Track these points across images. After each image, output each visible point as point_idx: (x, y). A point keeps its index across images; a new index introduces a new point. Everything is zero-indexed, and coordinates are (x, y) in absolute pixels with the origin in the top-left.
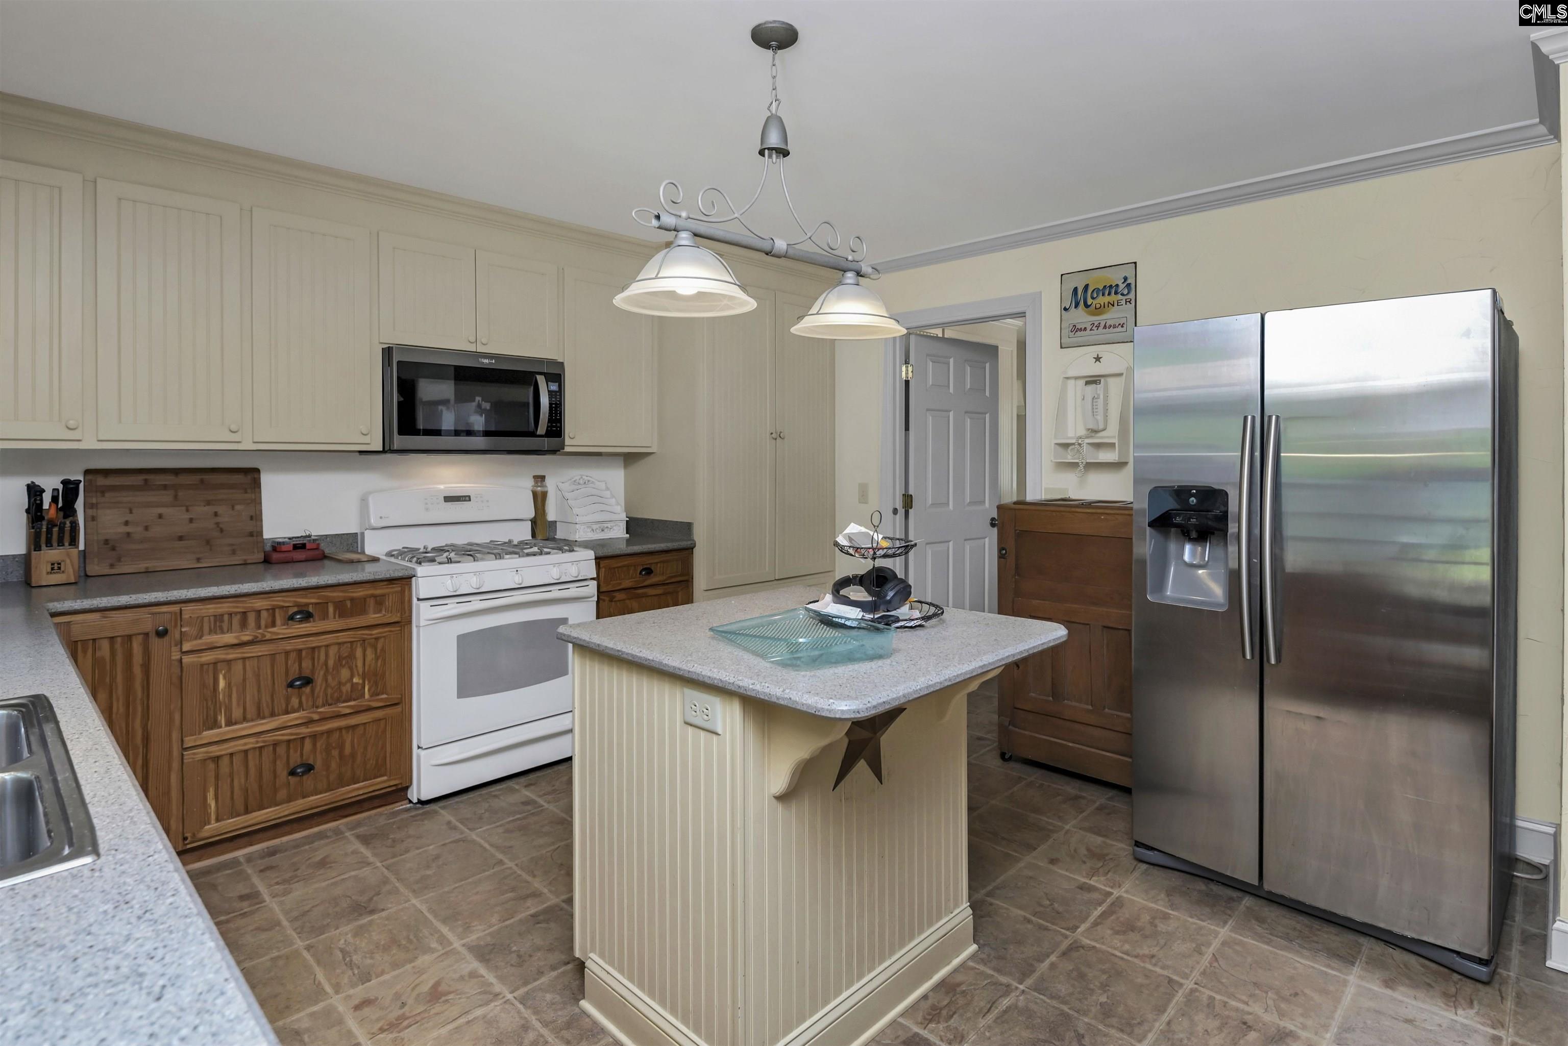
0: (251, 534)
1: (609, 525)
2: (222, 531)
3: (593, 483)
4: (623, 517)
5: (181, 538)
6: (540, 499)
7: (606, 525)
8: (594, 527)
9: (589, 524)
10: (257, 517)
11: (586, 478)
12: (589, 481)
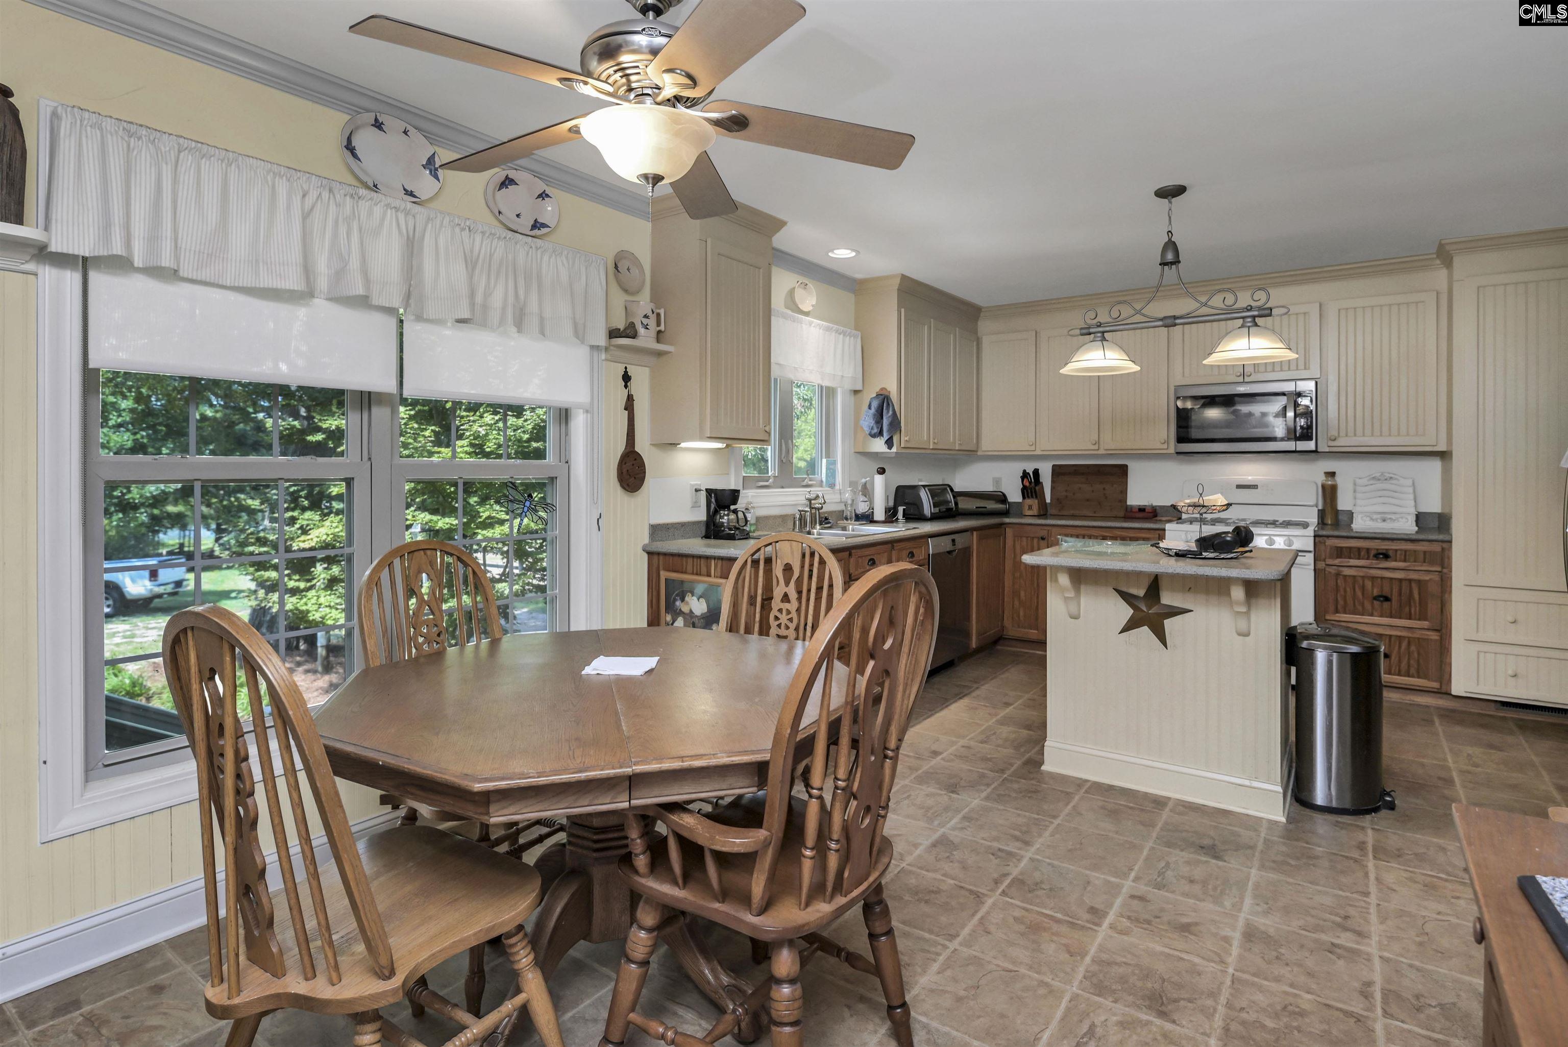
0: (1120, 501)
1: (1393, 517)
2: (1106, 498)
3: (1396, 479)
4: (1413, 511)
5: (1088, 500)
6: (1330, 493)
7: (1389, 516)
8: (1375, 517)
9: (1370, 516)
10: (1124, 492)
11: (1388, 475)
12: (1391, 478)
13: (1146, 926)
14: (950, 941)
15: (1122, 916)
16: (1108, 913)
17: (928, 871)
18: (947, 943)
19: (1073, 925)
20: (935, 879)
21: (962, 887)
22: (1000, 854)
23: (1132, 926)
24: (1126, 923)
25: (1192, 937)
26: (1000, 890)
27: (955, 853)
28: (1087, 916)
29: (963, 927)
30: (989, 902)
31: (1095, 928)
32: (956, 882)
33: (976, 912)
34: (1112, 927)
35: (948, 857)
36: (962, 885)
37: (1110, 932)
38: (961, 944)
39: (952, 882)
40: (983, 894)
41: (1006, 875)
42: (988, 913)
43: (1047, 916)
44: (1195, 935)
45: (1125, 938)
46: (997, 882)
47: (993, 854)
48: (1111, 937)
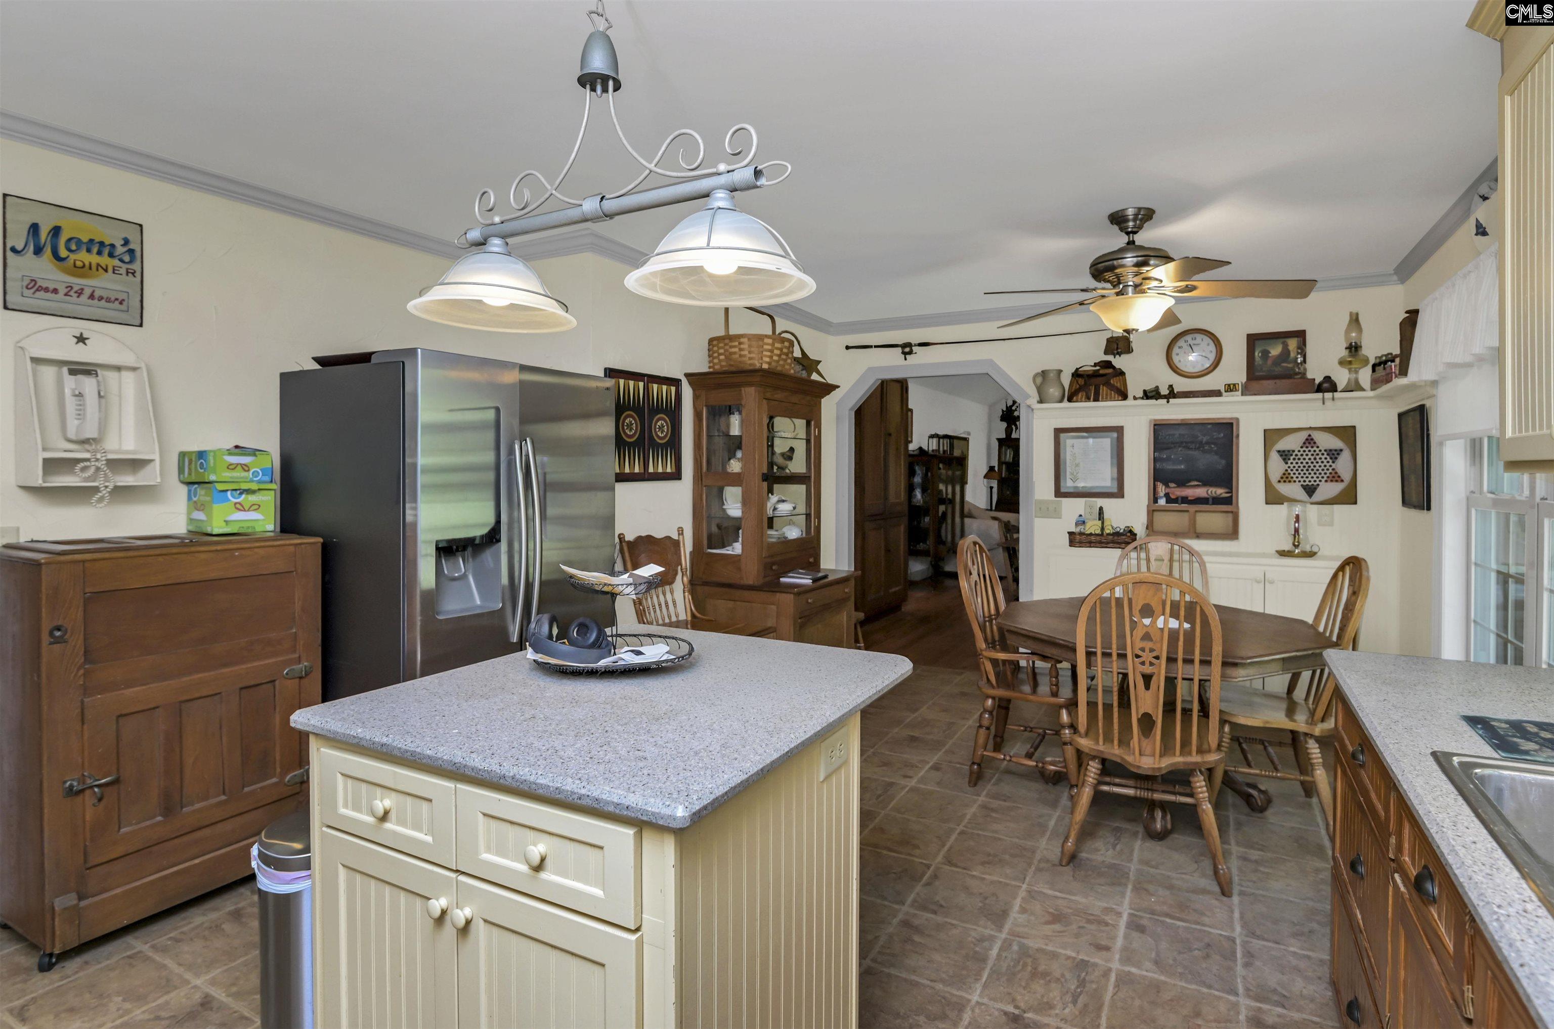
13: (1092, 917)
14: (963, 830)
15: (1113, 926)
16: (1126, 928)
17: (1000, 882)
18: (965, 829)
19: (1153, 912)
20: (990, 875)
21: (964, 869)
22: (935, 907)
23: (1104, 917)
24: (1108, 919)
25: (1051, 910)
26: (932, 868)
27: (980, 905)
28: (1144, 922)
29: (956, 839)
30: (940, 858)
31: (1132, 912)
32: (969, 872)
33: (949, 850)
34: (1119, 914)
35: (986, 898)
36: (965, 871)
37: (1120, 909)
38: (956, 829)
39: (974, 873)
40: (945, 864)
41: (928, 884)
42: (939, 850)
43: (895, 851)
44: (1049, 913)
45: (1105, 905)
46: (935, 877)
47: (941, 906)
48: (1117, 905)
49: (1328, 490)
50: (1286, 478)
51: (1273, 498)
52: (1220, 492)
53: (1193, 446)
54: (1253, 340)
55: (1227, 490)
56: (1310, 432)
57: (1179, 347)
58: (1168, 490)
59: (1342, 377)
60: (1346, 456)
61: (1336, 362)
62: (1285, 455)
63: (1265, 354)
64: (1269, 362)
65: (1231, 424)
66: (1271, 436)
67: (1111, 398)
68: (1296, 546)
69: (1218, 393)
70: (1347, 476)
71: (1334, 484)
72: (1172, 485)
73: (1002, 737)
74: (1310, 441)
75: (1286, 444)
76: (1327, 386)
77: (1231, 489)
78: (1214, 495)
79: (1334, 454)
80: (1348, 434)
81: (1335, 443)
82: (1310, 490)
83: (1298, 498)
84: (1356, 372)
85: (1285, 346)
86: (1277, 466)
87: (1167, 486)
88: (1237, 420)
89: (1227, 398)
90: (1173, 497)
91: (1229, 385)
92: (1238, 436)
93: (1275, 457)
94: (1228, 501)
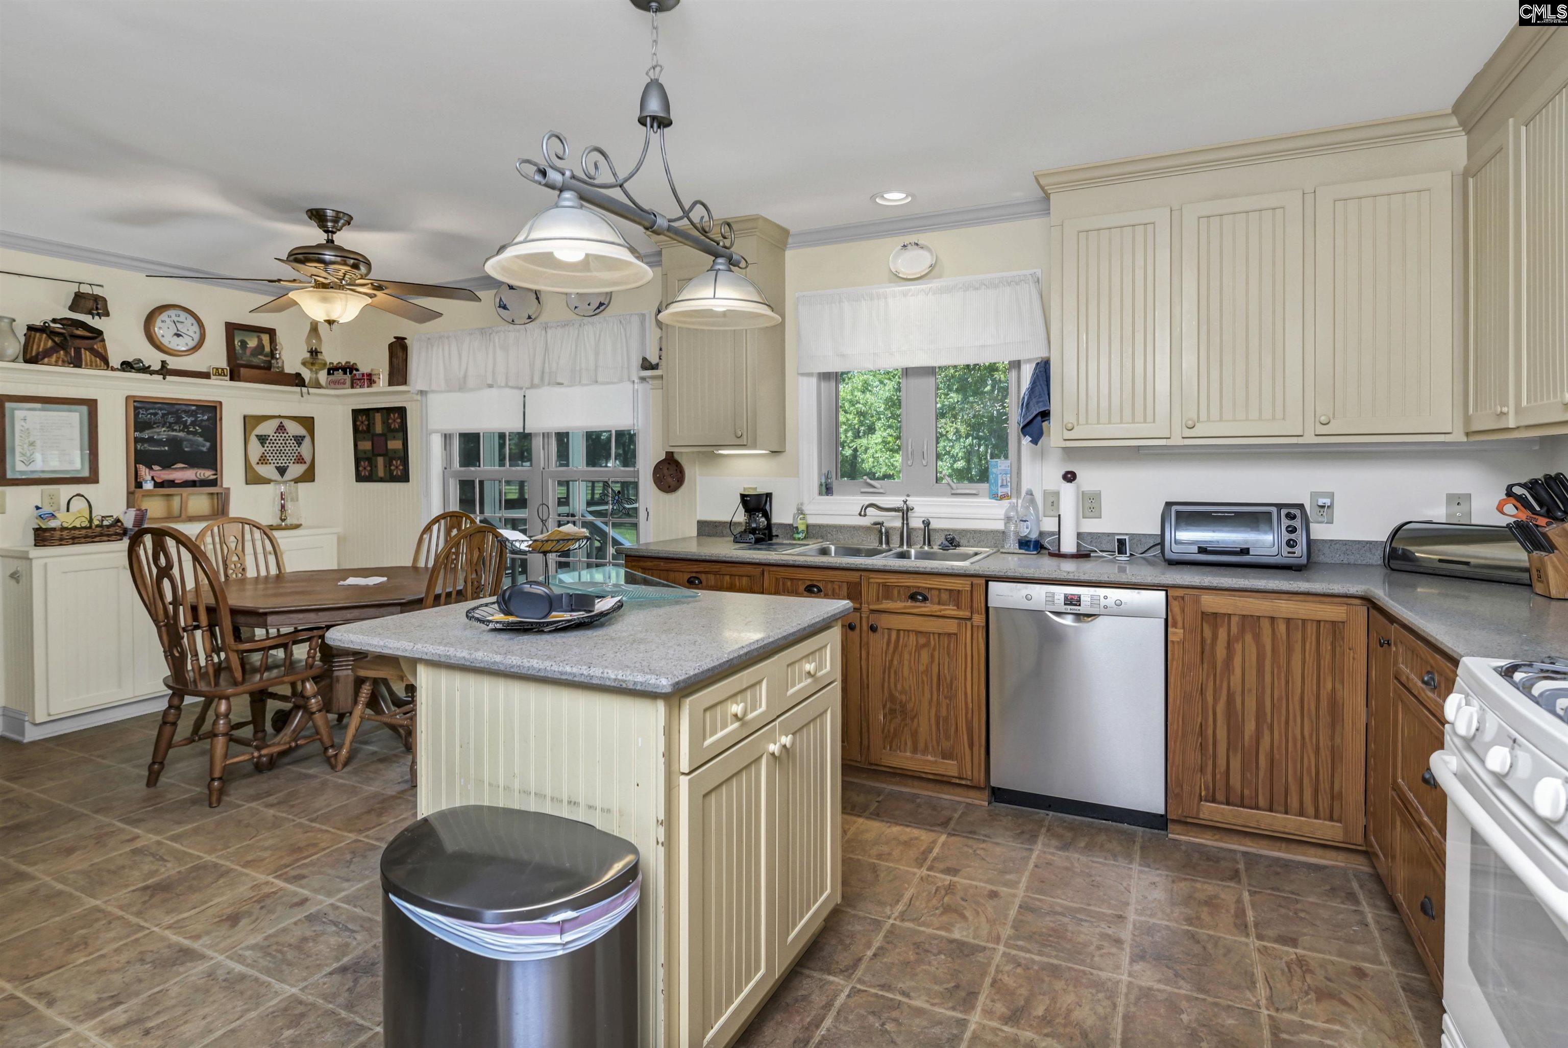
49: (295, 470)
50: (263, 460)
51: (253, 478)
52: (207, 474)
53: (176, 427)
54: (232, 329)
55: (213, 472)
56: (282, 420)
57: (162, 321)
58: (153, 473)
59: (307, 374)
60: (307, 442)
61: (300, 361)
62: (262, 439)
63: (244, 344)
64: (248, 352)
65: (215, 408)
66: (250, 422)
67: (96, 366)
68: (283, 520)
69: (206, 375)
70: (307, 457)
71: (300, 465)
72: (156, 467)
73: (162, 763)
74: (281, 428)
75: (261, 430)
76: (297, 380)
77: (216, 470)
78: (203, 477)
79: (299, 440)
80: (308, 423)
81: (299, 430)
82: (282, 471)
83: (273, 478)
84: (317, 373)
85: (260, 340)
86: (256, 450)
87: (151, 469)
88: (221, 403)
89: (214, 381)
90: (158, 480)
91: (217, 369)
92: (221, 419)
93: (254, 442)
94: (213, 483)
